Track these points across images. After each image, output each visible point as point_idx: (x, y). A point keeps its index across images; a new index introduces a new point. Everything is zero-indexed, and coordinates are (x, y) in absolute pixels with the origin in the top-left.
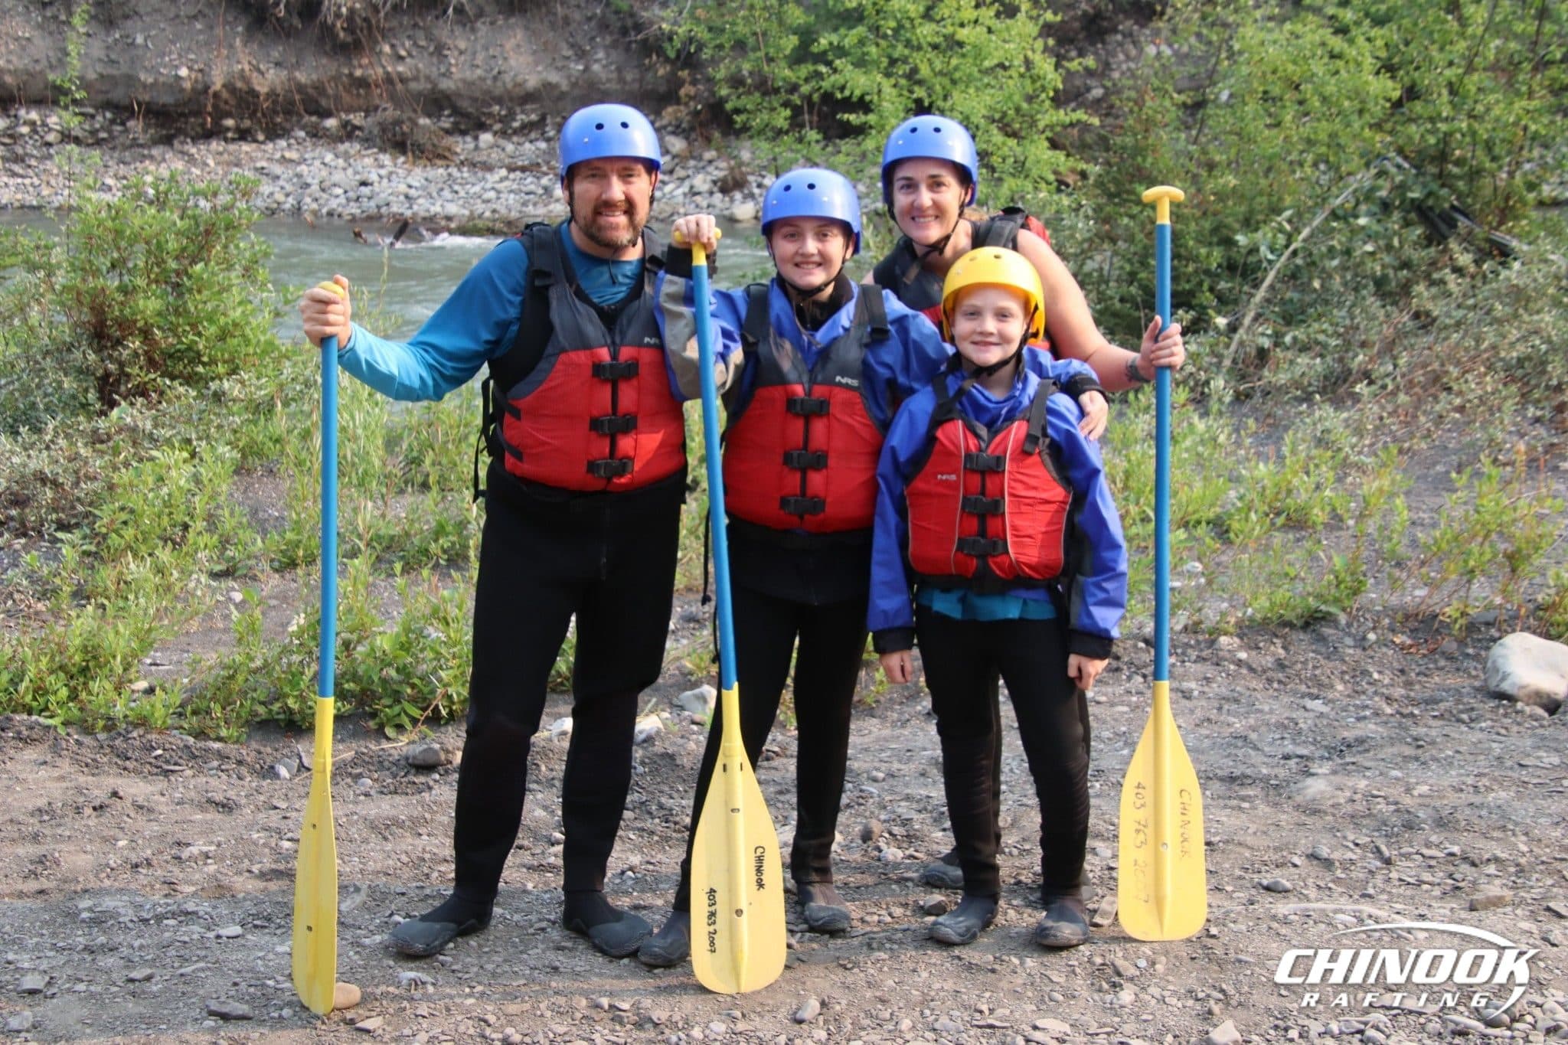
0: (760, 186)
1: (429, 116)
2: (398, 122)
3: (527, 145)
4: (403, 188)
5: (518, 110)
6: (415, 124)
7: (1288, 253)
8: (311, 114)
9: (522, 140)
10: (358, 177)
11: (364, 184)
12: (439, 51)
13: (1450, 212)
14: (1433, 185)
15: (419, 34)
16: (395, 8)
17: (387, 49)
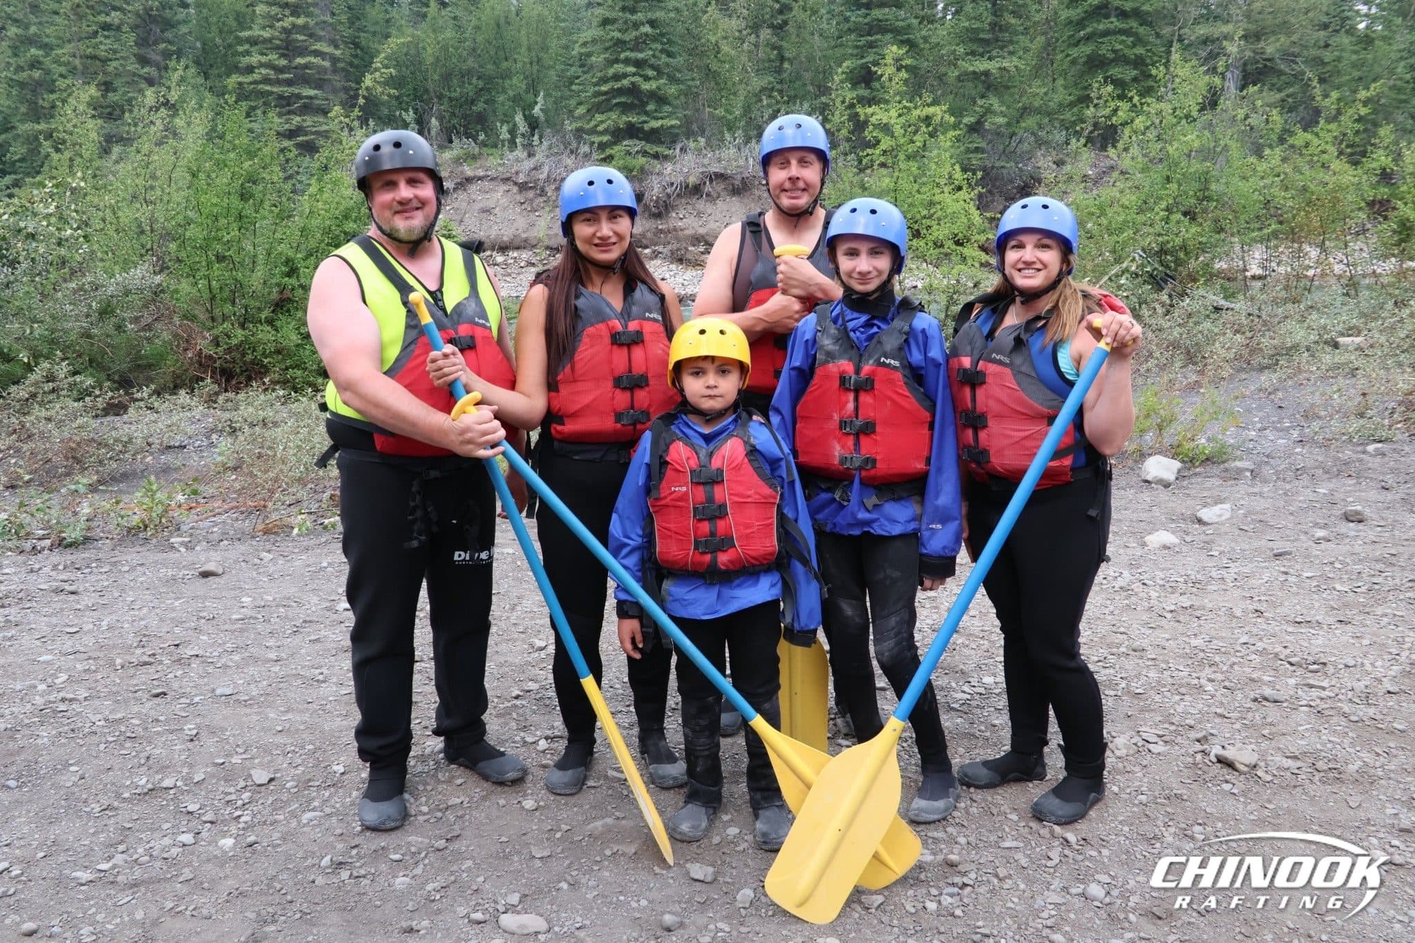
2: (678, 250)
4: (681, 281)
6: (686, 249)
12: (699, 215)
13: (1167, 278)
14: (1156, 265)
15: (689, 207)
16: (678, 195)
17: (674, 215)
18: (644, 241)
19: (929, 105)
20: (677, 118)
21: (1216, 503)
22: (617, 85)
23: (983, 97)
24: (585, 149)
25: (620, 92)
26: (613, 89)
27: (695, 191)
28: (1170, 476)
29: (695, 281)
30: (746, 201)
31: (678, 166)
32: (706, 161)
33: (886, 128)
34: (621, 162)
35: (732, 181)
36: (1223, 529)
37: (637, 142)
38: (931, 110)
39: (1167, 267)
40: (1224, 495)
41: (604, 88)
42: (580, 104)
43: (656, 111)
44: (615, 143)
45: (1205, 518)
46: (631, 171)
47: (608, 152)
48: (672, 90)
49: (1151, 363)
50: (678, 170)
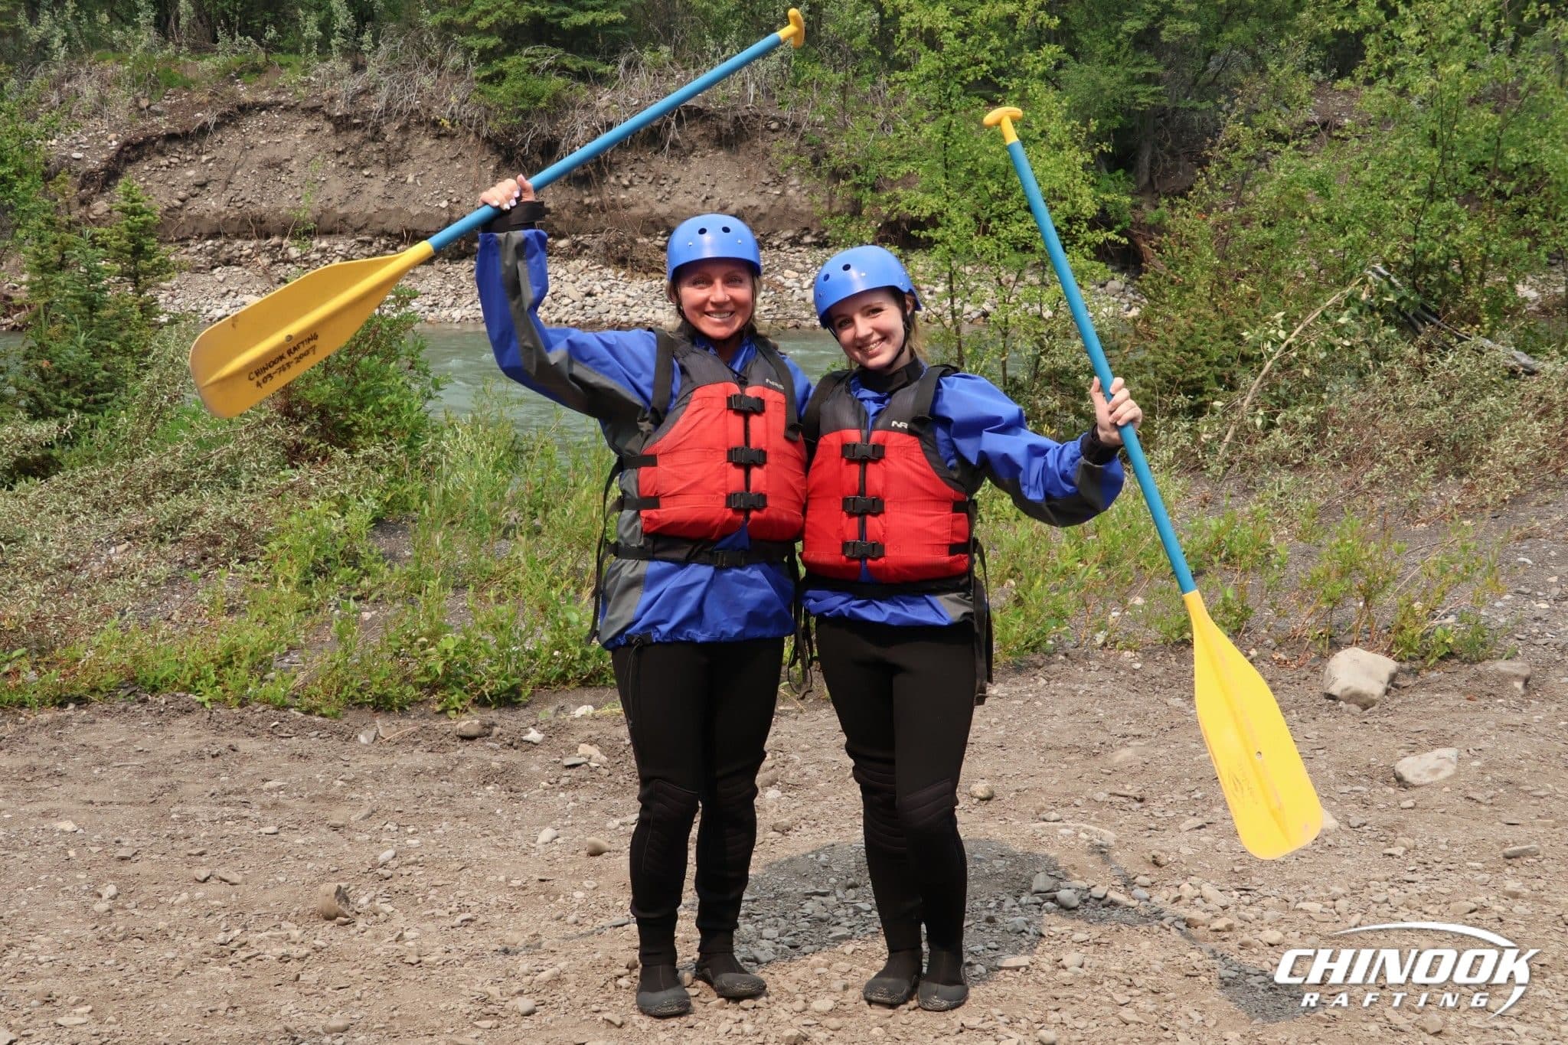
0: (931, 293)
1: (647, 235)
2: (618, 242)
4: (622, 297)
6: (633, 241)
7: (1283, 346)
10: (585, 289)
11: (589, 294)
12: (657, 181)
13: (1424, 314)
14: (1405, 292)
15: (640, 167)
16: (620, 145)
17: (612, 180)
18: (558, 225)
20: (621, 9)
21: (1434, 745)
24: (455, 59)
27: (652, 138)
28: (1374, 688)
29: (648, 298)
30: (741, 157)
31: (622, 94)
32: (672, 86)
33: (929, 37)
34: (520, 85)
35: (716, 122)
36: (1437, 797)
37: (549, 50)
38: (1009, 7)
39: (1428, 295)
40: (1451, 729)
44: (510, 51)
45: (1409, 777)
46: (537, 100)
47: (498, 65)
49: (1378, 470)
50: (622, 101)
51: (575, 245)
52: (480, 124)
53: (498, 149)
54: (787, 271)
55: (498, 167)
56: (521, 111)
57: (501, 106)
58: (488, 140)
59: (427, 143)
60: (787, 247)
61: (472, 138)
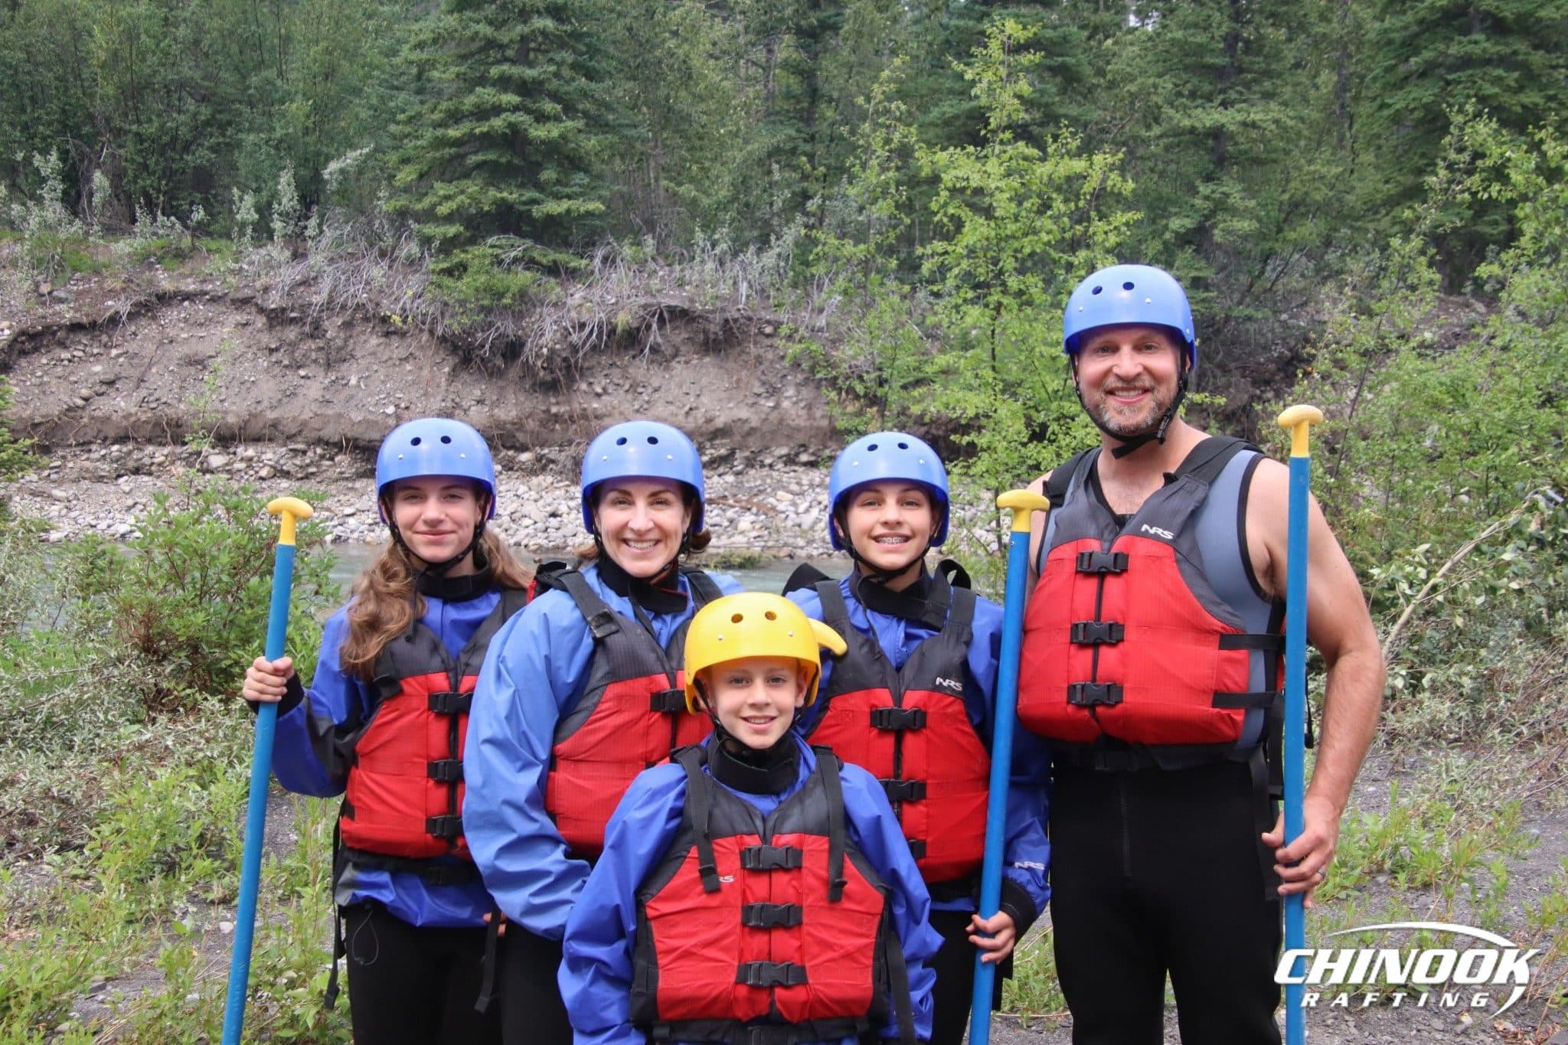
3: (716, 479)
5: (708, 445)
7: (1426, 588)
8: (509, 448)
9: (710, 473)
10: (549, 509)
11: (554, 515)
12: (634, 389)
15: (616, 373)
16: (594, 348)
17: (584, 386)
18: (521, 437)
19: (1071, 155)
20: (600, 197)
22: (482, 128)
23: (1208, 178)
24: (413, 248)
25: (488, 140)
26: (471, 137)
27: (630, 341)
30: (731, 365)
31: (597, 291)
32: (655, 283)
33: (977, 200)
34: (483, 278)
35: (703, 324)
37: (517, 241)
38: (1079, 165)
41: (453, 133)
42: (405, 161)
43: (558, 182)
44: (473, 241)
46: (502, 295)
47: (458, 256)
48: (591, 143)
50: (597, 299)
51: (539, 459)
52: (434, 321)
53: (454, 349)
54: (781, 494)
55: (454, 370)
56: (482, 308)
57: (462, 303)
58: (443, 339)
59: (374, 341)
60: (780, 466)
61: (425, 337)
